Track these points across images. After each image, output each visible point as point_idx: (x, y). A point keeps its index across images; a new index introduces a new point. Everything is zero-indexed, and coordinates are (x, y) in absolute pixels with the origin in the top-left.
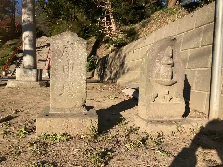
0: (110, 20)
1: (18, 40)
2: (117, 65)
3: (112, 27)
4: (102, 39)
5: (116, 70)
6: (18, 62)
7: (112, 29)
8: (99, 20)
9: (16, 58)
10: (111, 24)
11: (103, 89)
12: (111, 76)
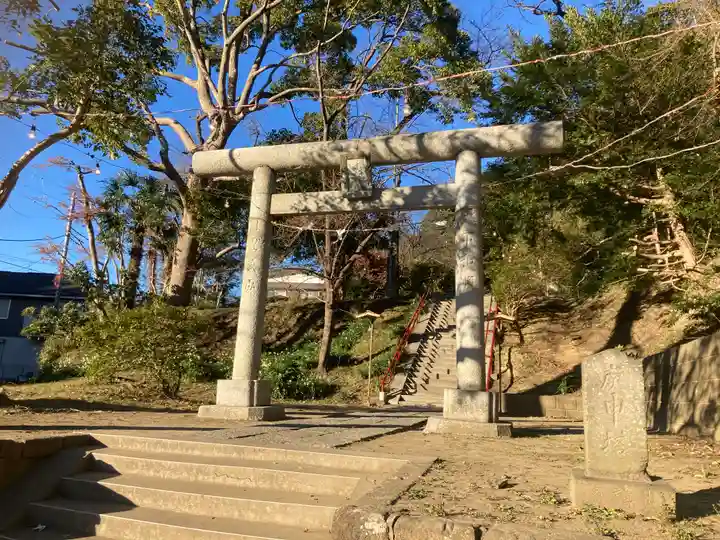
0: (673, 237)
1: (405, 308)
2: (711, 383)
3: (680, 257)
4: (649, 292)
5: (708, 397)
6: (409, 366)
7: (683, 263)
8: (636, 240)
9: (405, 356)
10: (676, 247)
11: (670, 454)
12: (693, 416)
